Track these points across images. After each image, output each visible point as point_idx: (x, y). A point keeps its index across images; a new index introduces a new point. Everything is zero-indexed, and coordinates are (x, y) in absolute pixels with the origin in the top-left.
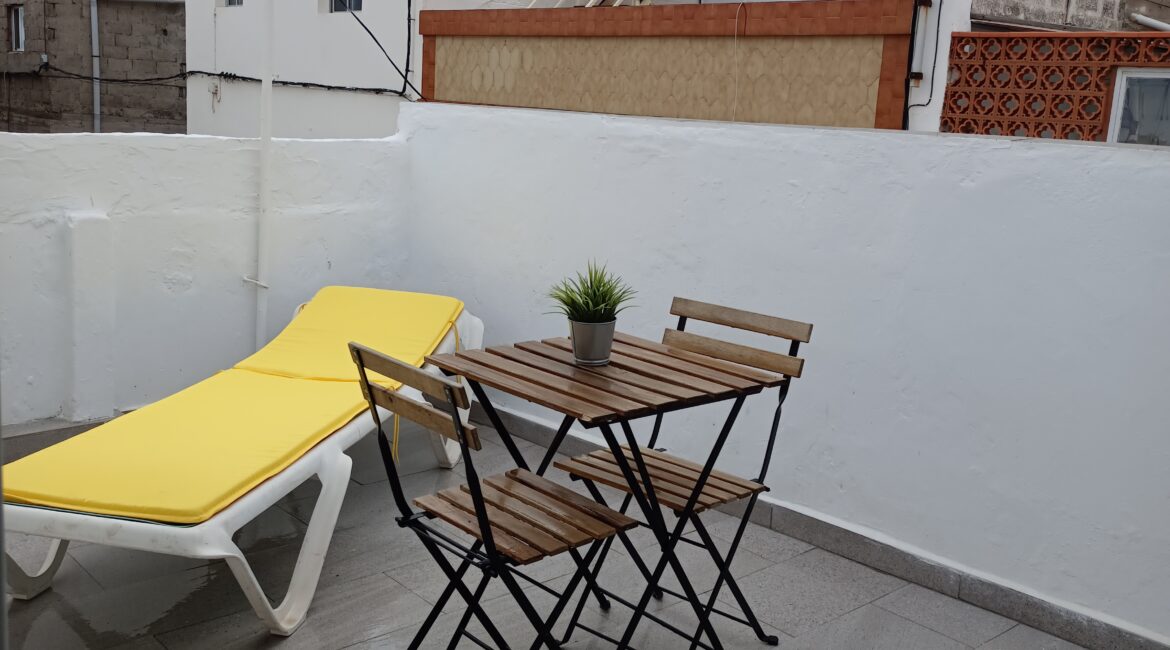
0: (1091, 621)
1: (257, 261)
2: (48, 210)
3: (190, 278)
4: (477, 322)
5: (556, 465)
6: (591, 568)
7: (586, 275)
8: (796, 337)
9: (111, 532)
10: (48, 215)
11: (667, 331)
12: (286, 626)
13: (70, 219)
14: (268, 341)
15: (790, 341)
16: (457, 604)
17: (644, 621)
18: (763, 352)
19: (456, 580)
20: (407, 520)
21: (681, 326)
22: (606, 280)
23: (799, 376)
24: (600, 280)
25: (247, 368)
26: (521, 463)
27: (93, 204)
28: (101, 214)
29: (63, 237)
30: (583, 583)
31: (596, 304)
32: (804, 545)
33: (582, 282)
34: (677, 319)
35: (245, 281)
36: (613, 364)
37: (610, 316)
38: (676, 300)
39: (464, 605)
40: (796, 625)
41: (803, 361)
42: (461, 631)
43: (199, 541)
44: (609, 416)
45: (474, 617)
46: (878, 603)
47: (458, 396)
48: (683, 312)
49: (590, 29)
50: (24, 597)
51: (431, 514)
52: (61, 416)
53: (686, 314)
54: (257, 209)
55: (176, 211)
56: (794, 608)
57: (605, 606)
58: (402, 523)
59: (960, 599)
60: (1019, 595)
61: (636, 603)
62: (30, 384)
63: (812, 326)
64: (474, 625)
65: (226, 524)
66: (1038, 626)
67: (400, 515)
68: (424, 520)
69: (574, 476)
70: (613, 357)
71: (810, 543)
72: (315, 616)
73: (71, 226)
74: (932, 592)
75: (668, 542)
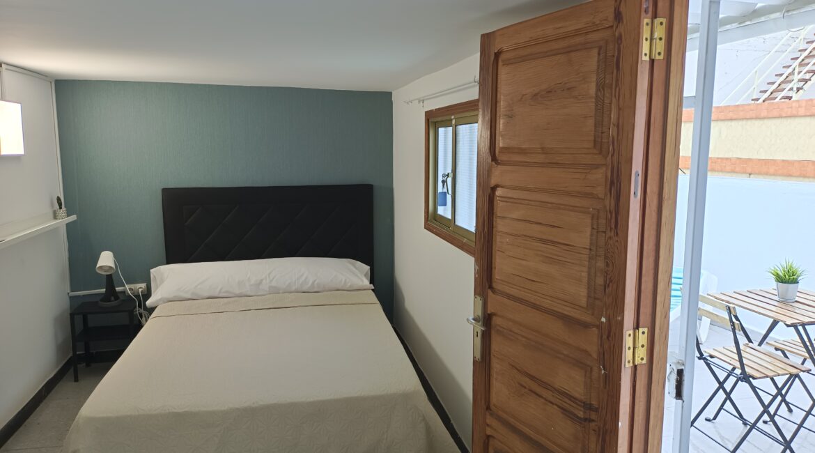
5: (767, 343)
6: (784, 392)
7: (784, 264)
16: (721, 395)
19: (721, 385)
20: (701, 357)
22: (794, 266)
24: (791, 267)
26: (750, 341)
30: (779, 398)
31: (789, 276)
33: (782, 267)
36: (797, 301)
37: (795, 282)
39: (724, 396)
42: (721, 408)
44: (799, 323)
45: (728, 401)
47: (732, 310)
49: (764, 114)
51: (712, 357)
57: (790, 410)
58: (699, 358)
64: (728, 405)
67: (699, 356)
68: (709, 358)
69: (777, 349)
70: (797, 299)
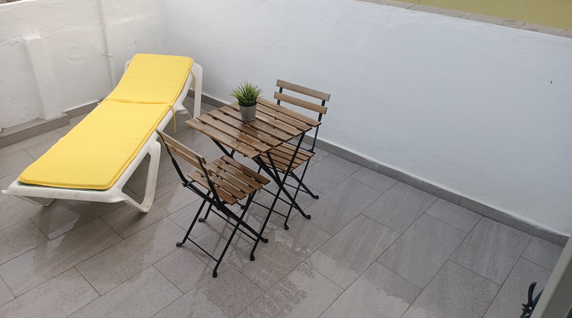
0: (423, 182)
1: (106, 45)
2: (15, 37)
3: (80, 56)
4: (199, 66)
7: (244, 85)
8: (324, 99)
9: (76, 195)
10: (15, 39)
11: (275, 93)
12: (145, 210)
13: (25, 40)
14: (117, 84)
15: (322, 100)
17: (273, 213)
18: (312, 104)
20: (187, 185)
21: (281, 91)
23: (325, 114)
25: (111, 100)
27: (33, 32)
28: (37, 36)
29: (24, 47)
32: (326, 152)
33: (243, 89)
34: (279, 88)
35: (103, 54)
38: (278, 81)
40: (325, 189)
41: (327, 108)
42: (210, 209)
43: (111, 196)
46: (352, 177)
47: (202, 161)
48: (282, 85)
50: (47, 205)
51: (194, 181)
52: (41, 117)
53: (282, 87)
54: (102, 24)
55: (68, 30)
56: (324, 182)
58: (185, 185)
59: (379, 172)
60: (399, 172)
61: (270, 208)
62: (25, 107)
63: (330, 95)
65: (119, 187)
66: (405, 182)
67: (183, 183)
71: (328, 152)
72: (156, 202)
73: (26, 43)
74: (370, 170)
75: (281, 184)
